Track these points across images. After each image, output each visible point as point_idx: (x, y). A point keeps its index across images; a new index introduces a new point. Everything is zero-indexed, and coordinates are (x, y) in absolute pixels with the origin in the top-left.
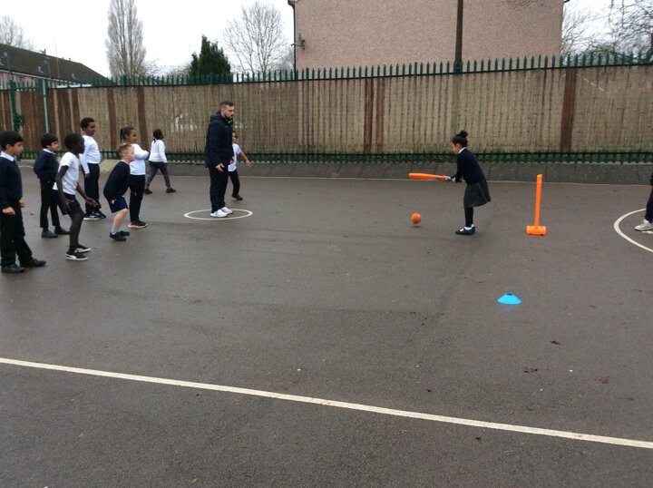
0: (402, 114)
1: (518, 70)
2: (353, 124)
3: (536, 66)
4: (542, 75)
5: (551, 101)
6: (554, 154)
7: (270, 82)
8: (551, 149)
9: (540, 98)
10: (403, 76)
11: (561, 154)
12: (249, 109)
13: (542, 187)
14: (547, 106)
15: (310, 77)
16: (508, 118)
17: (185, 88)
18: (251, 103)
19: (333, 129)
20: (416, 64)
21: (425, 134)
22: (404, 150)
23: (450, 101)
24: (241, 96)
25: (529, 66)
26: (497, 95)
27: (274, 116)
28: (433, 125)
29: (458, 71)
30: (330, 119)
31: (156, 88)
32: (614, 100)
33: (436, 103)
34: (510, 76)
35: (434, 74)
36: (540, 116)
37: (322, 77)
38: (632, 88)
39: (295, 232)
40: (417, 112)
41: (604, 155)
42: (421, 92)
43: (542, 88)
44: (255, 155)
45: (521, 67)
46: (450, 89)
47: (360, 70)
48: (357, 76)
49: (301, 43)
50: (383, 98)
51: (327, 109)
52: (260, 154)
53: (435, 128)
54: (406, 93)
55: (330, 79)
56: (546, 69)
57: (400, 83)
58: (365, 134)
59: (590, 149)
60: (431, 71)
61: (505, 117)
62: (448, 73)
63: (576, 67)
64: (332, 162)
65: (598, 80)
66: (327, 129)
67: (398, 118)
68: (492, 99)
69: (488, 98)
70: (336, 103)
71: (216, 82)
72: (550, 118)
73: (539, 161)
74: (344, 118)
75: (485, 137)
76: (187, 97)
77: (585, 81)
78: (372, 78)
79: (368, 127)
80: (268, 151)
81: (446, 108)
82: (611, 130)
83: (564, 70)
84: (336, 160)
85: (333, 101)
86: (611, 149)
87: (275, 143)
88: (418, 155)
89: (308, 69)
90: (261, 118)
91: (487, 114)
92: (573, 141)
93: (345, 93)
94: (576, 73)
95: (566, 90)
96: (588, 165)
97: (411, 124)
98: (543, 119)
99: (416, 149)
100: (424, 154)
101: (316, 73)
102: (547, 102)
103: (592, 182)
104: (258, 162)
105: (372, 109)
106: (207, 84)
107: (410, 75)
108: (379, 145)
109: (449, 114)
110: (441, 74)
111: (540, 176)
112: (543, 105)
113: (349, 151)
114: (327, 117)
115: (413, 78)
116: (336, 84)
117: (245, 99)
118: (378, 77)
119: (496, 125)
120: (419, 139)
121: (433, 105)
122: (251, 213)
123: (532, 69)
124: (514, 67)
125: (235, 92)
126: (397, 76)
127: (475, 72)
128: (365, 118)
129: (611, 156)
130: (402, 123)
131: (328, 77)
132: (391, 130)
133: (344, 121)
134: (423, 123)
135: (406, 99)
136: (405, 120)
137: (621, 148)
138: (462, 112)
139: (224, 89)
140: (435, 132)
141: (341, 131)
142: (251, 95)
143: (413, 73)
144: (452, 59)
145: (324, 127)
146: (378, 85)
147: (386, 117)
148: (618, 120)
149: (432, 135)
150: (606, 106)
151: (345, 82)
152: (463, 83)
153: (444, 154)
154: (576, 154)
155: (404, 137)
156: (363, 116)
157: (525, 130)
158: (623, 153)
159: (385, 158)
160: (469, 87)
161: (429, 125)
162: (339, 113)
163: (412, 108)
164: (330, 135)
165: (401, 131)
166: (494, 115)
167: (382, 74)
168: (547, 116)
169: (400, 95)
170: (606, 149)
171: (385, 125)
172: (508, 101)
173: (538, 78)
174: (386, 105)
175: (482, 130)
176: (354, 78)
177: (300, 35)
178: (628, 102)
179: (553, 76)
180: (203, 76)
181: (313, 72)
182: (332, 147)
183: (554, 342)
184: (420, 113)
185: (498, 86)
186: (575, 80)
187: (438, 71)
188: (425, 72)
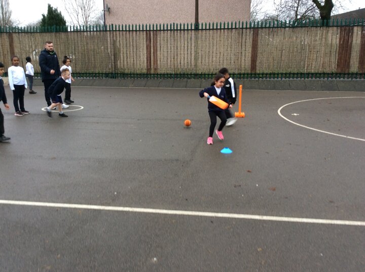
0: (167, 52)
1: (228, 29)
2: (140, 57)
3: (237, 27)
4: (241, 32)
5: (245, 46)
6: (248, 74)
7: (90, 31)
8: (246, 72)
9: (240, 44)
10: (167, 30)
11: (251, 74)
12: (78, 47)
13: (242, 92)
14: (244, 49)
15: (114, 29)
16: (224, 55)
17: (38, 34)
18: (79, 44)
19: (129, 59)
20: (174, 23)
21: (180, 63)
22: (169, 72)
23: (193, 45)
24: (73, 39)
25: (234, 27)
26: (218, 42)
27: (94, 51)
28: (184, 58)
29: (197, 28)
30: (127, 53)
31: (20, 34)
32: (277, 46)
33: (186, 46)
34: (224, 32)
35: (184, 30)
36: (240, 54)
37: (121, 29)
38: (286, 39)
39: (110, 118)
40: (176, 51)
41: (273, 75)
42: (177, 40)
43: (241, 39)
44: (83, 74)
45: (230, 27)
46: (193, 38)
47: (143, 26)
48: (141, 29)
49: (108, 10)
50: (157, 42)
51: (125, 48)
52: (86, 73)
53: (186, 60)
54: (169, 40)
55: (126, 31)
56: (242, 28)
57: (166, 34)
58: (147, 63)
59: (266, 72)
60: (182, 28)
61: (222, 54)
62: (191, 30)
63: (258, 28)
64: (129, 78)
65: (269, 35)
66: (125, 59)
67: (165, 54)
68: (215, 44)
69: (213, 43)
70: (130, 44)
71: (57, 31)
72: (245, 55)
73: (240, 78)
74: (135, 53)
75: (212, 65)
76: (40, 39)
77: (263, 35)
78: (150, 30)
79: (149, 59)
80: (91, 71)
81: (191, 49)
82: (276, 62)
83: (252, 29)
84: (131, 77)
85: (128, 43)
86: (276, 72)
87: (95, 67)
88: (177, 74)
89: (112, 25)
90: (86, 52)
91: (213, 52)
92: (257, 68)
93: (135, 38)
94: (258, 31)
95: (253, 41)
96: (265, 80)
97: (172, 57)
98: (241, 55)
99: (176, 71)
100: (180, 74)
101: (117, 27)
102: (243, 46)
103: (267, 89)
104: (85, 78)
105: (150, 49)
106: (51, 32)
107: (171, 30)
108: (155, 69)
109: (193, 52)
110: (188, 30)
111: (241, 86)
112: (242, 48)
113: (138, 72)
114: (125, 52)
115: (172, 32)
116: (129, 33)
117: (76, 41)
118: (153, 30)
119: (218, 59)
120: (177, 66)
121: (184, 47)
122: (82, 108)
123: (236, 28)
124: (226, 27)
125: (70, 37)
126: (164, 30)
127: (206, 29)
128: (147, 53)
129: (276, 75)
130: (167, 56)
131: (124, 29)
132: (162, 60)
133: (135, 55)
134: (179, 57)
135: (169, 43)
136: (169, 55)
137: (281, 71)
138: (200, 51)
139: (63, 35)
140: (186, 62)
141: (134, 61)
142: (79, 39)
143: (172, 29)
144: (193, 22)
145: (124, 58)
146: (154, 35)
147: (158, 53)
148: (280, 56)
149: (184, 63)
150: (273, 49)
151: (134, 33)
152: (200, 35)
153: (191, 74)
154: (259, 74)
155: (169, 64)
156: (145, 52)
157: (232, 62)
158: (282, 74)
159: (159, 76)
160: (203, 37)
161: (182, 58)
162: (131, 50)
163: (172, 48)
164: (127, 63)
165: (167, 61)
166: (216, 53)
167: (155, 29)
168: (243, 54)
169: (166, 41)
170: (274, 72)
171: (158, 57)
172: (224, 46)
173: (239, 33)
174: (159, 46)
175: (211, 61)
176: (140, 31)
177: (107, 5)
178: (284, 47)
179: (246, 32)
180: (49, 27)
181: (116, 26)
182: (128, 69)
183: (249, 171)
184: (177, 51)
185: (218, 37)
186: (258, 35)
187: (186, 28)
188: (179, 28)
